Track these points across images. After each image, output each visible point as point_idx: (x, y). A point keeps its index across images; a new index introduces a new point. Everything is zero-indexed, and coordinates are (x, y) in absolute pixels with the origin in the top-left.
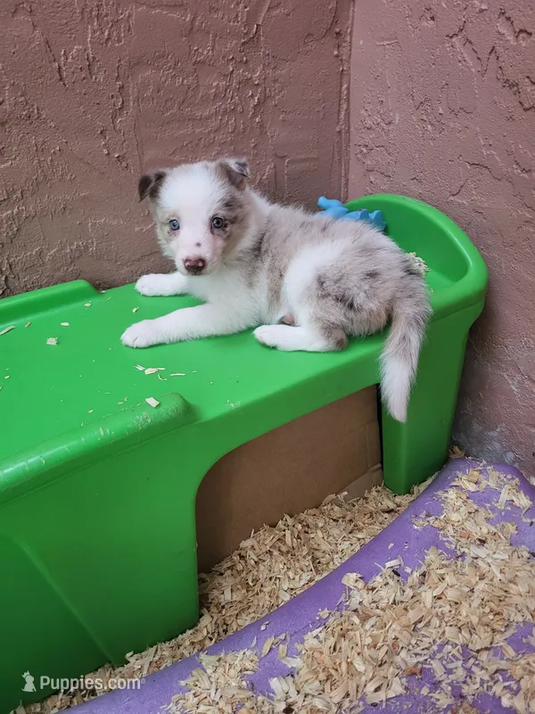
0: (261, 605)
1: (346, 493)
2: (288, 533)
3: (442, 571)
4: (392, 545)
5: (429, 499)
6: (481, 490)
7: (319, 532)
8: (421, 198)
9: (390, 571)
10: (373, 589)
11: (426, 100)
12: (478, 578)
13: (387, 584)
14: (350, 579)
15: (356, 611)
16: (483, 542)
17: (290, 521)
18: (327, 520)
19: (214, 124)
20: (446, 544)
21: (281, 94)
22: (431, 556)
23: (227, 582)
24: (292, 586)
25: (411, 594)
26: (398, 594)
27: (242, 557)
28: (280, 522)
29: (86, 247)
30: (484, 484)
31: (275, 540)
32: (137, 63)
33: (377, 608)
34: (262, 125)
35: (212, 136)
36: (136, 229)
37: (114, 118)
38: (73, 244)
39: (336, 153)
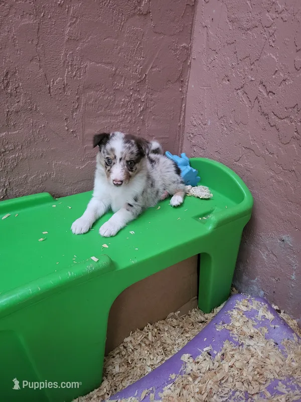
0: (135, 375)
1: (179, 312)
2: (150, 334)
3: (232, 353)
4: (205, 339)
5: (223, 315)
6: (249, 310)
7: (166, 334)
8: (220, 161)
9: (206, 353)
10: (198, 363)
11: (224, 116)
12: (250, 356)
13: (205, 360)
14: (185, 357)
15: (189, 374)
16: (252, 337)
17: (151, 327)
18: (170, 327)
19: (121, 118)
20: (234, 338)
21: (154, 107)
22: (226, 345)
23: (117, 361)
24: (152, 364)
25: (218, 365)
26: (211, 365)
27: (125, 347)
28: (145, 328)
29: (50, 175)
30: (251, 306)
31: (143, 338)
32: (87, 88)
33: (200, 373)
34: (143, 121)
35: (119, 124)
36: (77, 168)
37: (73, 112)
38: (43, 174)
39: (177, 136)
